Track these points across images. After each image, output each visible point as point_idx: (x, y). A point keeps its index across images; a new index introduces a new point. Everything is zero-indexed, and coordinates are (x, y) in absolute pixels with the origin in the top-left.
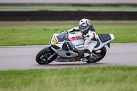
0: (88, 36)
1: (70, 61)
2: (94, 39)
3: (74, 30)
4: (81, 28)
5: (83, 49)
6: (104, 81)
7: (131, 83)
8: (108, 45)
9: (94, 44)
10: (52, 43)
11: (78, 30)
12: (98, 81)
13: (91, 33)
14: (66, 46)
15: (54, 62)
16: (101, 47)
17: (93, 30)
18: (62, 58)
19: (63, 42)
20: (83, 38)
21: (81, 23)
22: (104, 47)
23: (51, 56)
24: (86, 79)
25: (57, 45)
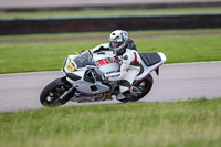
1: (96, 100)
2: (135, 63)
4: (113, 45)
6: (68, 131)
7: (111, 132)
9: (137, 71)
12: (58, 131)
13: (130, 53)
14: (90, 74)
15: (70, 103)
16: (145, 74)
17: (134, 48)
18: (83, 95)
19: (85, 69)
22: (149, 75)
23: (66, 93)
24: (38, 128)
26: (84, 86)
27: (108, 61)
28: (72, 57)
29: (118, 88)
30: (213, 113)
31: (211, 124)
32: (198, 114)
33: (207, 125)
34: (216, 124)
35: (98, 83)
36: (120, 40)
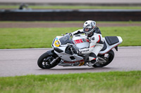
0: (93, 39)
1: (74, 65)
2: (100, 42)
3: (79, 32)
4: (86, 30)
5: (88, 52)
8: (116, 48)
9: (101, 47)
10: (55, 47)
11: (82, 33)
14: (70, 49)
15: (57, 67)
16: (107, 50)
18: (66, 62)
20: (89, 41)
21: (85, 25)
22: (111, 50)
23: (54, 60)
25: (60, 48)
27: (82, 41)
28: (58, 37)
29: (88, 59)
35: (75, 55)
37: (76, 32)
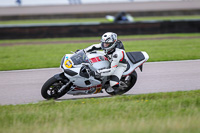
4: (105, 45)
10: (65, 68)
14: (85, 71)
21: (104, 38)
23: (64, 86)
25: (73, 69)
26: (79, 81)
27: (99, 59)
28: (69, 56)
29: (108, 83)
30: (61, 114)
31: (60, 124)
32: (48, 115)
33: (55, 125)
34: (64, 124)
35: (91, 78)
36: (111, 41)
37: (90, 48)
